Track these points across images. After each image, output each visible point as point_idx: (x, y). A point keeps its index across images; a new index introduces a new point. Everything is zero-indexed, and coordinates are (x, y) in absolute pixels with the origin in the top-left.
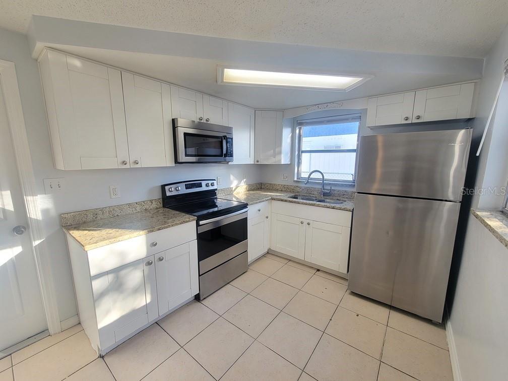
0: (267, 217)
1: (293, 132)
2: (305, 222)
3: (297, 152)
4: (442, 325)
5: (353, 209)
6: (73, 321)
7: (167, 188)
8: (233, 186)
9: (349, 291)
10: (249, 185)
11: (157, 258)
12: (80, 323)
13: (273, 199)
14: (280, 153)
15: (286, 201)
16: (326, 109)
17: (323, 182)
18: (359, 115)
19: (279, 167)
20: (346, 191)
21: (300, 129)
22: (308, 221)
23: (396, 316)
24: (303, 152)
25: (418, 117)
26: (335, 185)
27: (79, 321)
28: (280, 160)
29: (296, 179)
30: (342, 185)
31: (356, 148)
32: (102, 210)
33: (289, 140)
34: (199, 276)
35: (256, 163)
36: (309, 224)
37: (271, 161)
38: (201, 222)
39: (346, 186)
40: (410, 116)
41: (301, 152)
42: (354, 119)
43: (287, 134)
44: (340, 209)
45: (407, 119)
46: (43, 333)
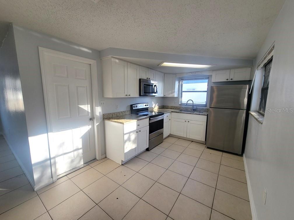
0: (170, 120)
1: (179, 83)
2: (187, 121)
3: (181, 92)
4: (241, 155)
5: (208, 115)
6: (104, 156)
7: (133, 106)
8: (153, 106)
9: (206, 147)
10: (159, 106)
11: (139, 131)
12: (106, 157)
13: (172, 112)
14: (174, 92)
15: (178, 112)
16: (195, 74)
17: (193, 105)
18: (208, 77)
19: (173, 98)
20: (203, 109)
21: (182, 82)
22: (188, 121)
23: (225, 154)
24: (183, 92)
25: (232, 79)
26: (198, 106)
27: (106, 156)
28: (174, 95)
29: (180, 104)
30: (201, 106)
31: (206, 90)
32: (114, 113)
33: (177, 87)
34: (149, 140)
35: (164, 96)
36: (188, 122)
37: (170, 96)
38: (151, 119)
39: (203, 106)
40: (228, 78)
41: (182, 92)
42: (206, 78)
43: (177, 83)
44: (202, 115)
45: (227, 80)
46: (95, 159)
